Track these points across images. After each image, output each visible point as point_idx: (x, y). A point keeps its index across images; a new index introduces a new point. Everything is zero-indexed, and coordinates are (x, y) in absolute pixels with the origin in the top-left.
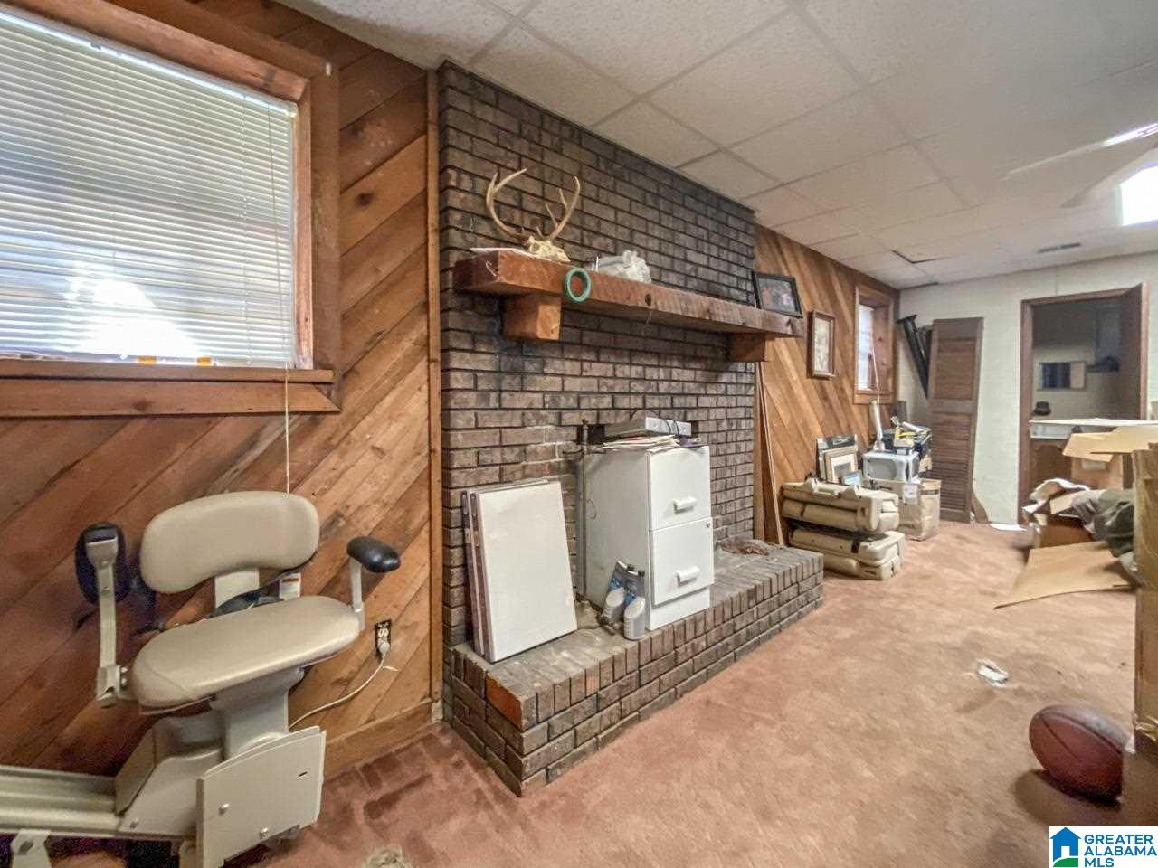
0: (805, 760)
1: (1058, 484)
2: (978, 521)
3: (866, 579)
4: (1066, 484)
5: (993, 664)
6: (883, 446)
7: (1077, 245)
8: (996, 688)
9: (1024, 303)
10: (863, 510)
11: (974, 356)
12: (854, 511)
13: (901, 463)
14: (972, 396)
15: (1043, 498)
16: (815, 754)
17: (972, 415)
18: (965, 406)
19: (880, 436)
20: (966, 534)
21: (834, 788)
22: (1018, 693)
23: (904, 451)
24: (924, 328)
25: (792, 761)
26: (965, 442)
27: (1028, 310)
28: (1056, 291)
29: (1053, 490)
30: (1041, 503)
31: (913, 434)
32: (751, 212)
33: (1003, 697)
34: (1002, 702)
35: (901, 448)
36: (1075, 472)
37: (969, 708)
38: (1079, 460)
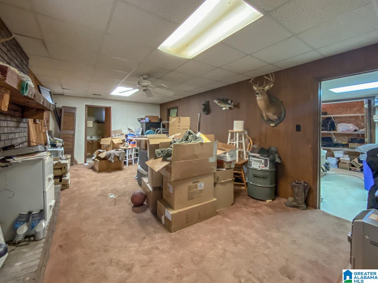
0: (102, 235)
1: (99, 151)
2: (75, 164)
3: (65, 189)
4: (101, 151)
5: (111, 194)
6: (50, 146)
7: (101, 95)
8: (115, 198)
9: (86, 105)
10: (65, 167)
11: (74, 118)
12: (61, 169)
13: (60, 151)
14: (74, 129)
15: (96, 155)
16: (102, 232)
17: (74, 135)
18: (71, 132)
19: (49, 142)
20: (75, 168)
21: (112, 234)
22: (119, 196)
23: (60, 147)
24: (58, 108)
25: (99, 238)
26: (72, 142)
27: (87, 107)
28: (93, 104)
29: (98, 152)
30: (96, 156)
31: (59, 141)
32: (28, 59)
33: (117, 199)
34: (118, 200)
35: (58, 146)
36: (102, 147)
37: (115, 204)
38: (103, 145)
